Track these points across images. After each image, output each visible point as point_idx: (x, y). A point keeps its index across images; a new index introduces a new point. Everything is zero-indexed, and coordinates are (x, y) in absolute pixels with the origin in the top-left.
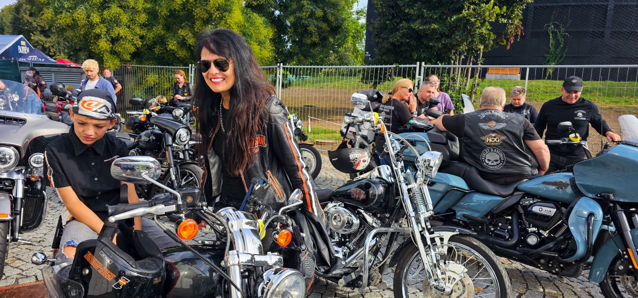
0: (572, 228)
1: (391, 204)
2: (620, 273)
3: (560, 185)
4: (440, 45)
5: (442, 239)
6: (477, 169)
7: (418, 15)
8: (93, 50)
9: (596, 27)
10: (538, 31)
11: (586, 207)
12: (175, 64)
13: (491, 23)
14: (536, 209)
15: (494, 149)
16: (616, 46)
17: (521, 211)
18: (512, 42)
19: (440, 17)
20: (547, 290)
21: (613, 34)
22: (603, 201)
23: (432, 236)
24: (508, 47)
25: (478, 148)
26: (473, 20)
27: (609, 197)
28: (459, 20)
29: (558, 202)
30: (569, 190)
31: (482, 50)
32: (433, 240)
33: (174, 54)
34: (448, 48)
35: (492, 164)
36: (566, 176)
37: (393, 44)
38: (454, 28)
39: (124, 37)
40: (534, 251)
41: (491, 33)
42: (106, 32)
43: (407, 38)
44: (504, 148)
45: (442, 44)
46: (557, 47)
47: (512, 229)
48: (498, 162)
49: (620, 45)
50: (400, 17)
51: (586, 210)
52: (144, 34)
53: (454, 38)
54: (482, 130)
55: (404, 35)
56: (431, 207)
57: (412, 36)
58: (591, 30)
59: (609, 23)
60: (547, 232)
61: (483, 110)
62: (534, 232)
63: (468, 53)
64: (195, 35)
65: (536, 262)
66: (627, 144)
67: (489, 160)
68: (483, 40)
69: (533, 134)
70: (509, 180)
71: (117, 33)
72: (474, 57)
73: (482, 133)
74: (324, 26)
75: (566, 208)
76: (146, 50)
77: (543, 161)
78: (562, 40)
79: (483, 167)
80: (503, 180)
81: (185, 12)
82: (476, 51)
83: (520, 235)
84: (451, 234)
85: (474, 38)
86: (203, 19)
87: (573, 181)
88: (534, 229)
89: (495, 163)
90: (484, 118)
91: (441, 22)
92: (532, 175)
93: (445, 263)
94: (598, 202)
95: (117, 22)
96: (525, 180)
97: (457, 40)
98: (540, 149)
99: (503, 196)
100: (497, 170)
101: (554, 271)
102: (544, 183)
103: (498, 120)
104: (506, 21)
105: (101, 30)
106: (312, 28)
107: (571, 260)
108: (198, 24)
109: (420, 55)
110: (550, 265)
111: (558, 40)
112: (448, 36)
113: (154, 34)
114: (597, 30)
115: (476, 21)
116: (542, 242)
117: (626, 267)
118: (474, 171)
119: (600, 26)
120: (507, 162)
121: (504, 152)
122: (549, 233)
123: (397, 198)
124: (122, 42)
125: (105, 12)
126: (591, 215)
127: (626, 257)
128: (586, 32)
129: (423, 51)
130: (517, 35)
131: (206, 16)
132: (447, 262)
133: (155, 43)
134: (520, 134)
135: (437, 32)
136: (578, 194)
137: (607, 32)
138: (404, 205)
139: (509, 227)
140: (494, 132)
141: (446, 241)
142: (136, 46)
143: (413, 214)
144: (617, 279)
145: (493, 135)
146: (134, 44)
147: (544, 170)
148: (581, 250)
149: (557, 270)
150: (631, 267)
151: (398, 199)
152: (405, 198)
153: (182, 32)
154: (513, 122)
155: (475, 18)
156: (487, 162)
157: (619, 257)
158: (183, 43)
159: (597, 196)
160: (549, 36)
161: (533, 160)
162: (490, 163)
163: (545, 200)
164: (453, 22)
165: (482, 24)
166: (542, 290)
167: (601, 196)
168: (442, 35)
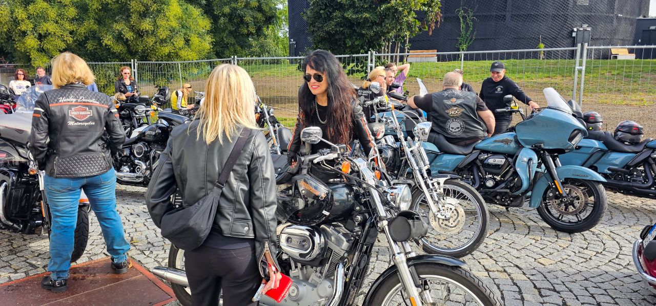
0: (518, 169)
1: (398, 164)
2: (550, 198)
3: (506, 142)
4: (372, 34)
5: (439, 184)
6: (444, 136)
7: (350, 5)
8: (18, 49)
9: (499, 11)
10: (450, 15)
11: (526, 155)
12: (109, 59)
13: (416, 12)
14: (491, 161)
15: (456, 119)
16: (516, 28)
17: (479, 164)
18: (433, 28)
19: (370, 6)
20: (501, 219)
21: (513, 16)
22: (537, 150)
23: (432, 182)
24: (431, 33)
25: (445, 120)
26: (401, 9)
27: (540, 146)
28: (388, 9)
29: (505, 154)
30: (513, 145)
31: (408, 37)
32: (433, 184)
33: (109, 49)
34: (378, 36)
35: (455, 131)
36: (512, 135)
37: (328, 33)
38: (383, 16)
39: (52, 33)
40: (492, 190)
41: (417, 20)
42: (33, 28)
43: (341, 27)
44: (463, 118)
45: (374, 31)
46: (467, 30)
47: (474, 178)
48: (459, 129)
49: (519, 27)
50: (332, 6)
51: (526, 157)
52: (75, 30)
53: (385, 26)
54: (446, 105)
55: (337, 24)
56: (428, 162)
57: (345, 25)
58: (495, 13)
59: (509, 8)
60: (500, 176)
61: (446, 90)
62: (491, 178)
63: (396, 40)
64: (132, 28)
65: (494, 199)
66: (550, 108)
67: (452, 128)
68: (410, 27)
69: (483, 106)
70: (468, 142)
71: (45, 29)
72: (401, 43)
73: (446, 108)
74: (259, 16)
75: (512, 158)
76: (76, 46)
77: (491, 126)
78: (471, 23)
79: (448, 134)
80: (463, 143)
81: (117, 5)
82: (403, 37)
83: (481, 182)
84: (445, 179)
85: (402, 25)
86: (139, 12)
87: (515, 137)
88: (490, 176)
89: (457, 130)
90: (447, 96)
91: (371, 10)
92: (484, 137)
93: (444, 199)
94: (534, 151)
95: (44, 17)
96: (480, 141)
97: (387, 28)
98: (489, 117)
99: (466, 155)
100: (459, 135)
101: (506, 204)
102: (495, 141)
103: (458, 97)
104: (426, 9)
105: (27, 26)
106: (248, 19)
107: (518, 193)
108: (134, 17)
109: (354, 43)
110: (503, 200)
111: (467, 24)
112: (380, 24)
113: (85, 29)
114: (499, 14)
115: (403, 10)
116: (497, 184)
117: (554, 194)
118: (442, 138)
119: (502, 10)
120: (466, 128)
121: (464, 121)
122: (501, 178)
123: (401, 159)
124: (52, 39)
125: (30, 7)
126: (530, 160)
127: (554, 186)
128: (491, 15)
129: (356, 39)
130: (437, 22)
131: (143, 9)
132: (445, 198)
133: (87, 39)
134: (474, 106)
135: (369, 20)
136: (520, 146)
137: (508, 15)
138: (409, 162)
139: (472, 177)
140: (455, 106)
141: (442, 184)
142: (67, 43)
143: (417, 168)
144: (548, 204)
145: (455, 109)
146: (64, 41)
147: (491, 133)
148: (525, 185)
149: (509, 202)
150: (557, 193)
151: (403, 160)
152: (409, 157)
153: (117, 27)
154: (469, 99)
155: (402, 7)
156: (451, 129)
157: (549, 188)
158: (119, 38)
159: (532, 146)
160: (460, 20)
161: (484, 125)
162: (453, 130)
163: (495, 153)
164: (383, 11)
165: (409, 13)
166: (498, 220)
167: (535, 146)
168: (374, 23)
